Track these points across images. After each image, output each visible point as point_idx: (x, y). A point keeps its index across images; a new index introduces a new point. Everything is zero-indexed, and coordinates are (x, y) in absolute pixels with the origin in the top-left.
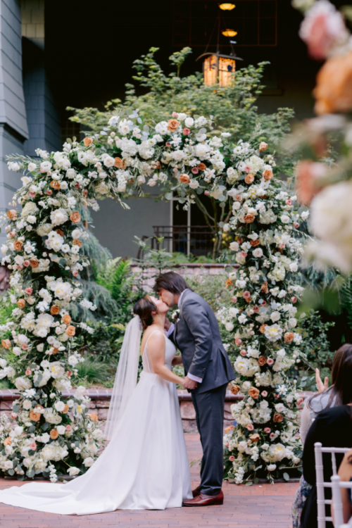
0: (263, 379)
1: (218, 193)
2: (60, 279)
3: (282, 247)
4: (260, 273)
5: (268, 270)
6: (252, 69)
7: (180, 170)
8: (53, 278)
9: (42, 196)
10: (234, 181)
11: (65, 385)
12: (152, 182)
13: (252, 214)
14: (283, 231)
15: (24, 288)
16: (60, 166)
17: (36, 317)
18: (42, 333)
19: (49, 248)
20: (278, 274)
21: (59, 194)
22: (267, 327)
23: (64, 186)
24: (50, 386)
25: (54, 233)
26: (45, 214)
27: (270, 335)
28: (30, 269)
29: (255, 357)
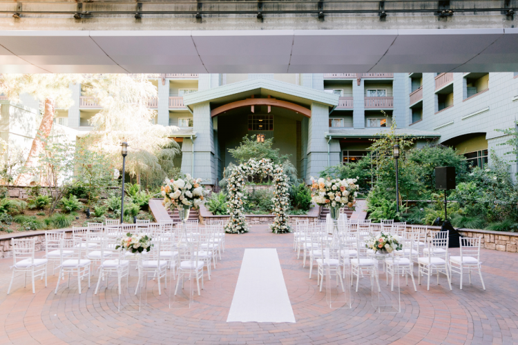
0: (281, 212)
1: (271, 175)
4: (280, 191)
5: (282, 190)
6: (270, 139)
7: (264, 170)
8: (238, 192)
10: (275, 172)
11: (241, 214)
12: (258, 173)
13: (278, 179)
15: (232, 194)
16: (239, 169)
17: (235, 200)
18: (236, 203)
19: (237, 186)
20: (284, 191)
21: (239, 175)
23: (240, 173)
24: (237, 214)
25: (238, 183)
26: (236, 179)
27: (282, 204)
28: (233, 190)
29: (279, 208)
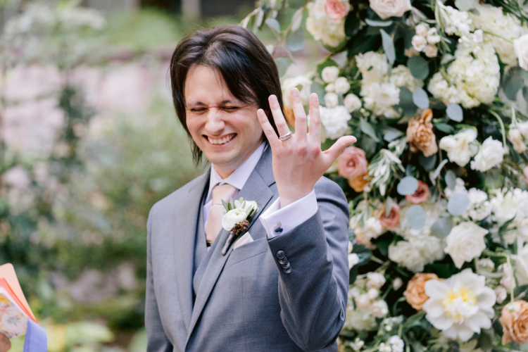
4: (403, 76)
5: (434, 65)
20: (472, 77)
22: (433, 285)
27: (445, 316)
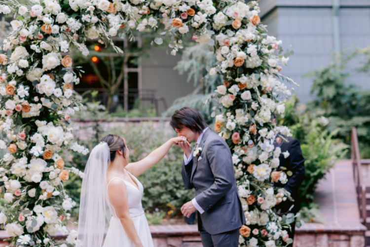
0: (251, 217)
2: (51, 123)
3: (268, 90)
4: (249, 115)
7: (169, 15)
8: (45, 122)
9: (33, 40)
10: (221, 26)
11: (60, 230)
12: (141, 27)
13: (241, 57)
14: (268, 74)
15: (15, 133)
16: (50, 10)
17: (29, 162)
18: (36, 178)
19: (41, 93)
20: (264, 116)
21: (50, 38)
23: (55, 30)
24: (42, 231)
25: (46, 77)
26: (37, 58)
27: (258, 175)
28: (20, 114)
29: (244, 197)
